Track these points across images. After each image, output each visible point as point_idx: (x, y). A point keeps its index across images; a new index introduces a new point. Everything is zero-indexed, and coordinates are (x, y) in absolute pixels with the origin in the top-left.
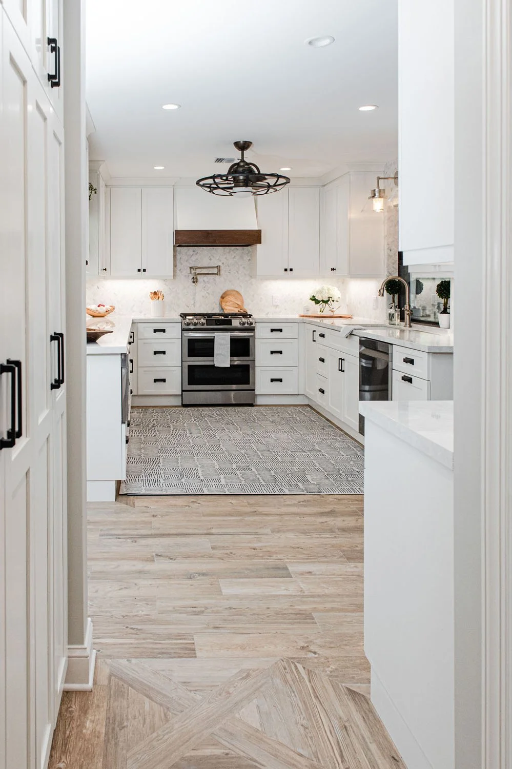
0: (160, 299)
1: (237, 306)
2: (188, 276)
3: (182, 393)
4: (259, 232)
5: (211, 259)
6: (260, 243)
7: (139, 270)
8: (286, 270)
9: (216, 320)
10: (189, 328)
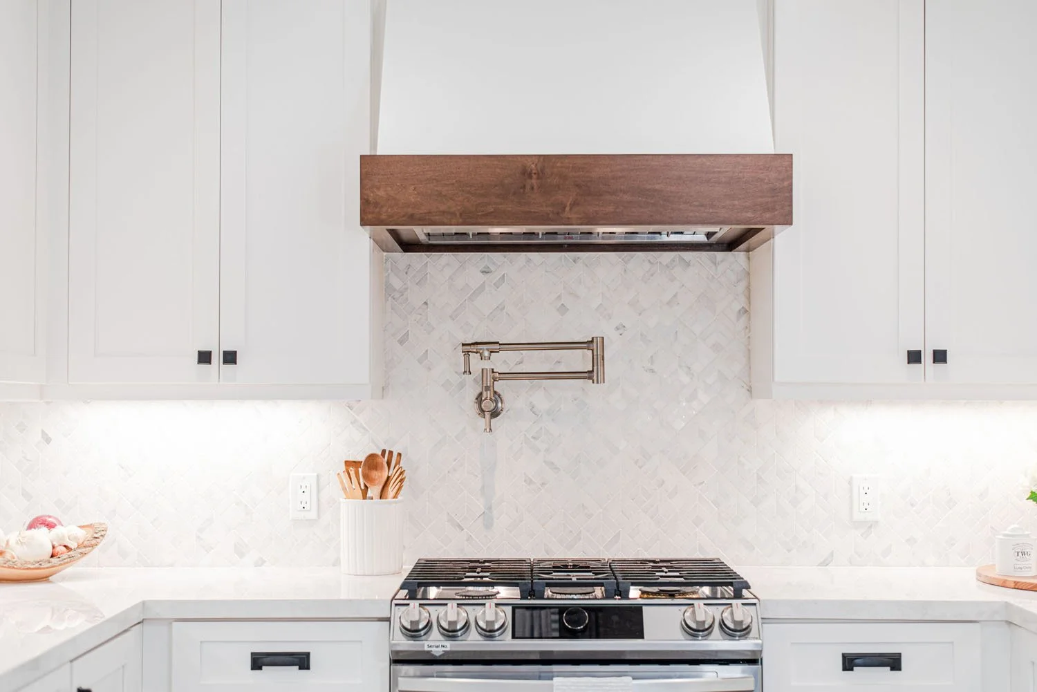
2: (462, 385)
4: (782, 165)
5: (563, 309)
6: (787, 220)
7: (204, 357)
8: (914, 357)
9: (562, 610)
10: (426, 649)
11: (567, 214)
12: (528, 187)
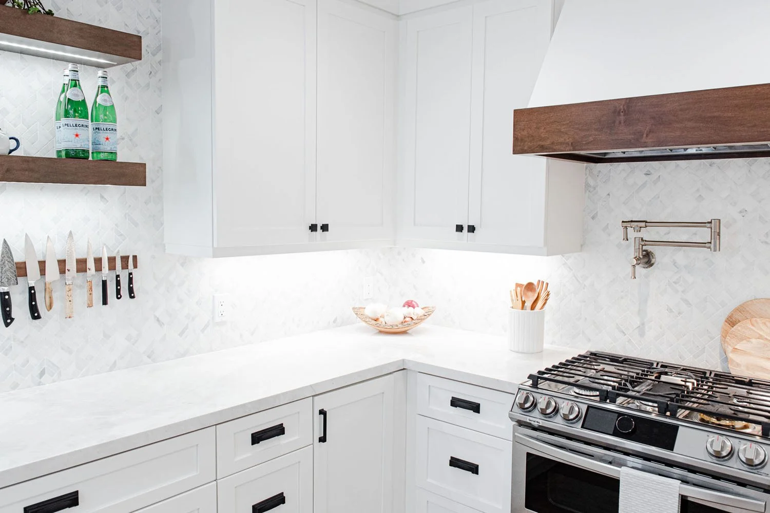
2: (629, 246)
5: (700, 199)
7: (459, 228)
10: (528, 421)
11: (644, 139)
12: (617, 122)
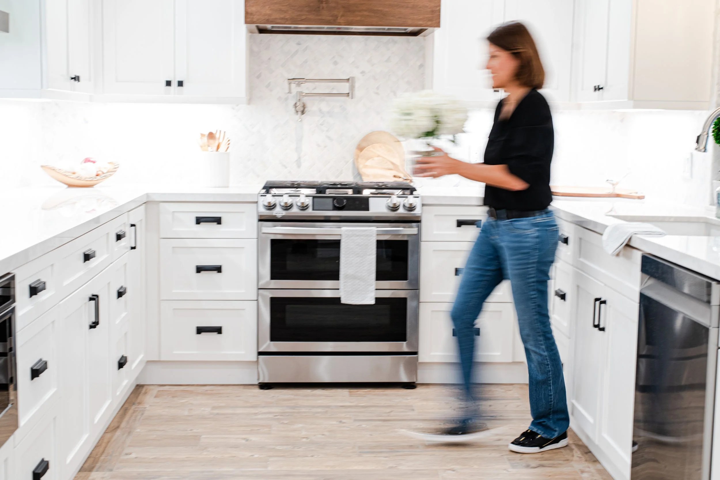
0: (222, 149)
1: (391, 166)
2: (286, 99)
3: (258, 358)
5: (336, 63)
6: (438, 25)
7: (169, 83)
9: (334, 198)
10: (274, 214)
12: (321, 8)
